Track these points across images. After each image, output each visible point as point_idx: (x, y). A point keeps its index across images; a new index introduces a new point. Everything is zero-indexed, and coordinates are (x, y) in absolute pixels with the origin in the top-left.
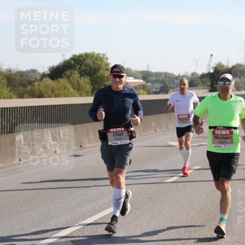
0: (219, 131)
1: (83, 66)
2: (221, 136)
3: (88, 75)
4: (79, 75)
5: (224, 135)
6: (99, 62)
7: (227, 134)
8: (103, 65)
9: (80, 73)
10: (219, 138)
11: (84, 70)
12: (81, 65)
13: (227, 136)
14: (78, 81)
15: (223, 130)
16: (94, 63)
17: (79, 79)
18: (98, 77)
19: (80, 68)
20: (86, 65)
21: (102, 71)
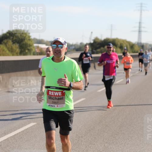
0: (52, 92)
1: (14, 37)
2: (54, 97)
3: (17, 43)
4: (12, 43)
5: (56, 96)
6: (24, 35)
7: (60, 95)
8: (27, 37)
9: (13, 41)
10: (53, 99)
11: (15, 40)
12: (13, 37)
13: (60, 97)
14: (11, 46)
15: (56, 91)
16: (21, 35)
17: (12, 45)
18: (23, 44)
19: (13, 39)
20: (16, 37)
21: (26, 41)
